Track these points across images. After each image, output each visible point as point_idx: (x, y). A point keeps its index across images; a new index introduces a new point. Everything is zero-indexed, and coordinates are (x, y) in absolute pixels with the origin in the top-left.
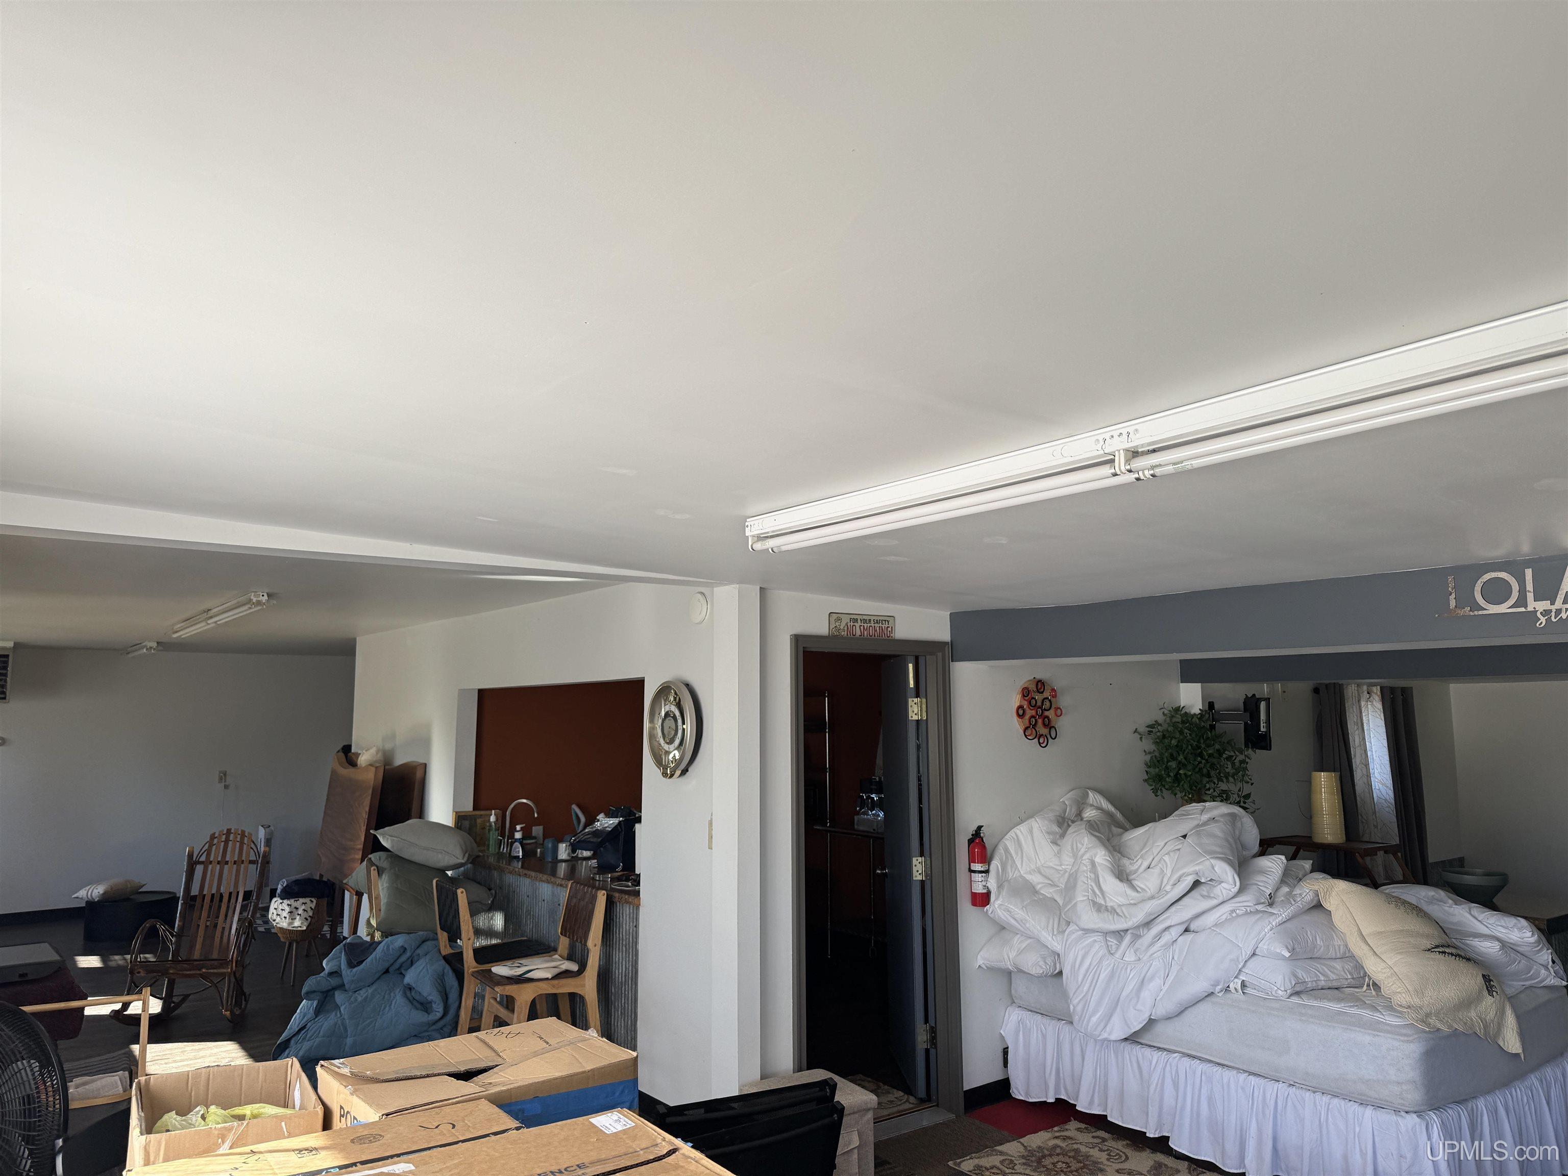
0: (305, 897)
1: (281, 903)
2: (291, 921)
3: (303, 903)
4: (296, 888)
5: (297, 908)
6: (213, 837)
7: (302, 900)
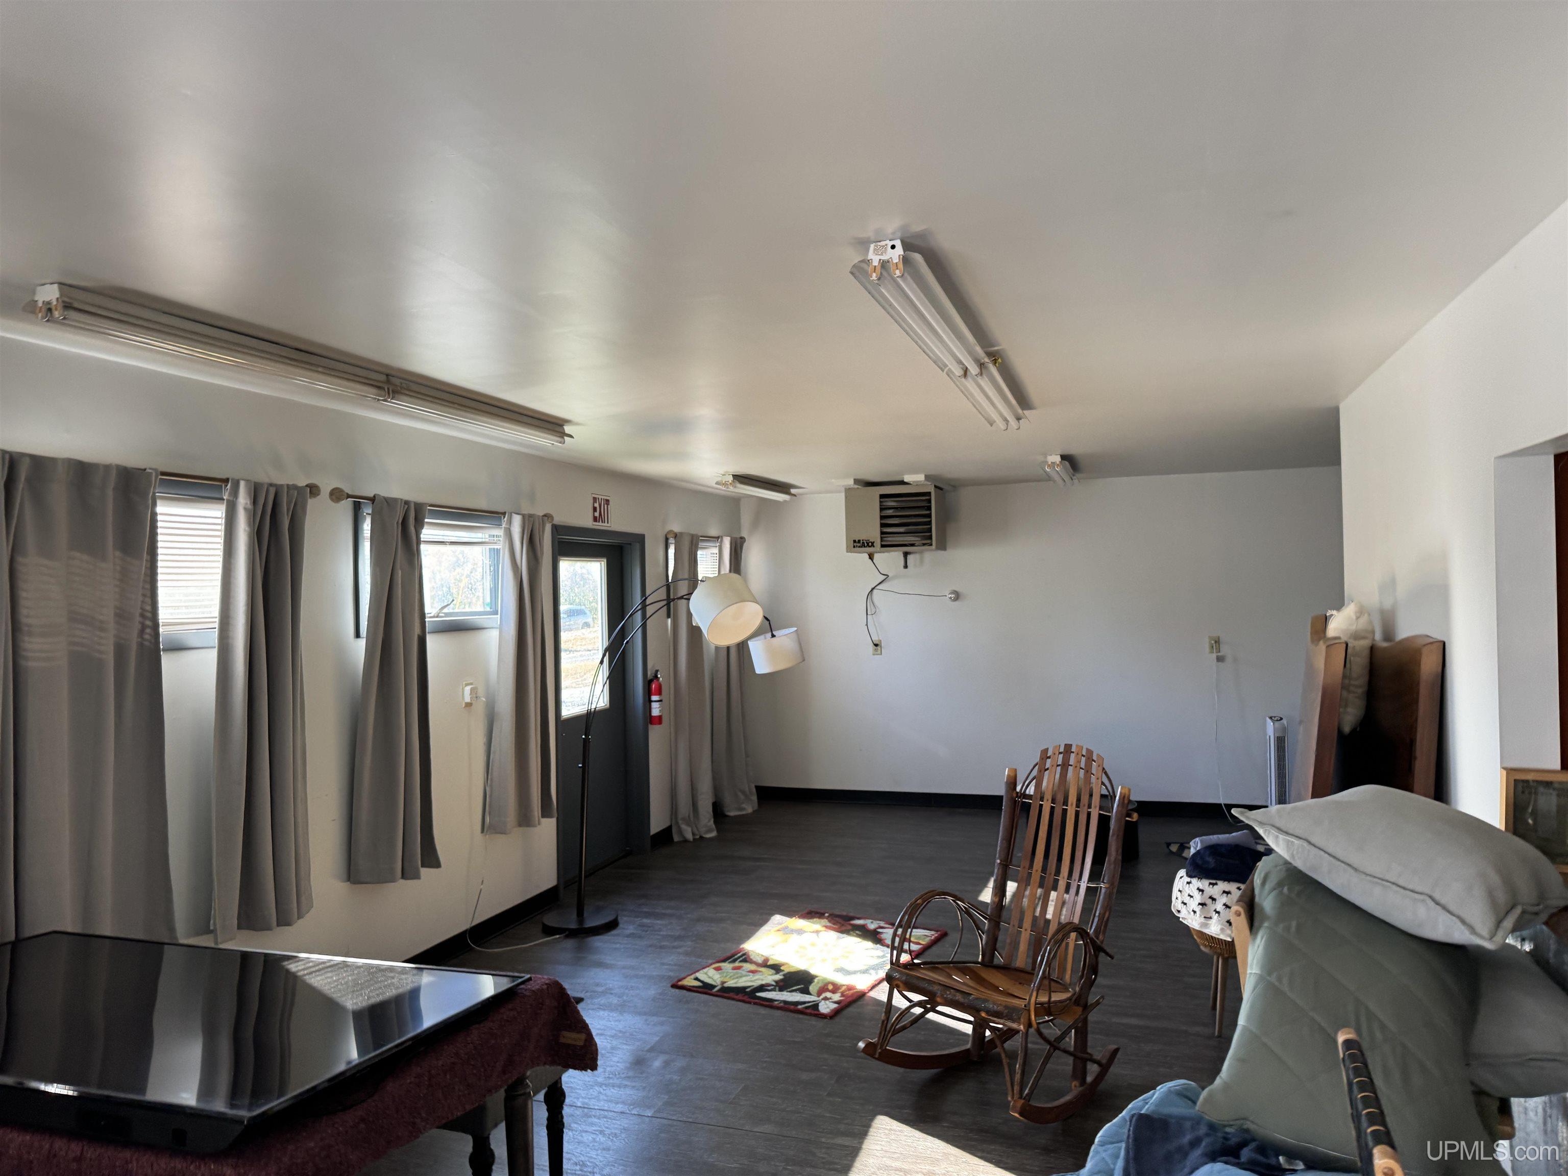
0: (1229, 880)
1: (1189, 883)
2: (1203, 920)
3: (1224, 892)
4: (1211, 861)
5: (1214, 899)
6: (1045, 755)
7: (1222, 886)
